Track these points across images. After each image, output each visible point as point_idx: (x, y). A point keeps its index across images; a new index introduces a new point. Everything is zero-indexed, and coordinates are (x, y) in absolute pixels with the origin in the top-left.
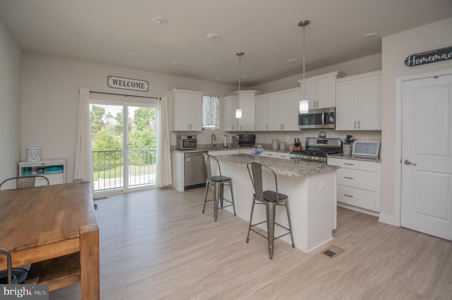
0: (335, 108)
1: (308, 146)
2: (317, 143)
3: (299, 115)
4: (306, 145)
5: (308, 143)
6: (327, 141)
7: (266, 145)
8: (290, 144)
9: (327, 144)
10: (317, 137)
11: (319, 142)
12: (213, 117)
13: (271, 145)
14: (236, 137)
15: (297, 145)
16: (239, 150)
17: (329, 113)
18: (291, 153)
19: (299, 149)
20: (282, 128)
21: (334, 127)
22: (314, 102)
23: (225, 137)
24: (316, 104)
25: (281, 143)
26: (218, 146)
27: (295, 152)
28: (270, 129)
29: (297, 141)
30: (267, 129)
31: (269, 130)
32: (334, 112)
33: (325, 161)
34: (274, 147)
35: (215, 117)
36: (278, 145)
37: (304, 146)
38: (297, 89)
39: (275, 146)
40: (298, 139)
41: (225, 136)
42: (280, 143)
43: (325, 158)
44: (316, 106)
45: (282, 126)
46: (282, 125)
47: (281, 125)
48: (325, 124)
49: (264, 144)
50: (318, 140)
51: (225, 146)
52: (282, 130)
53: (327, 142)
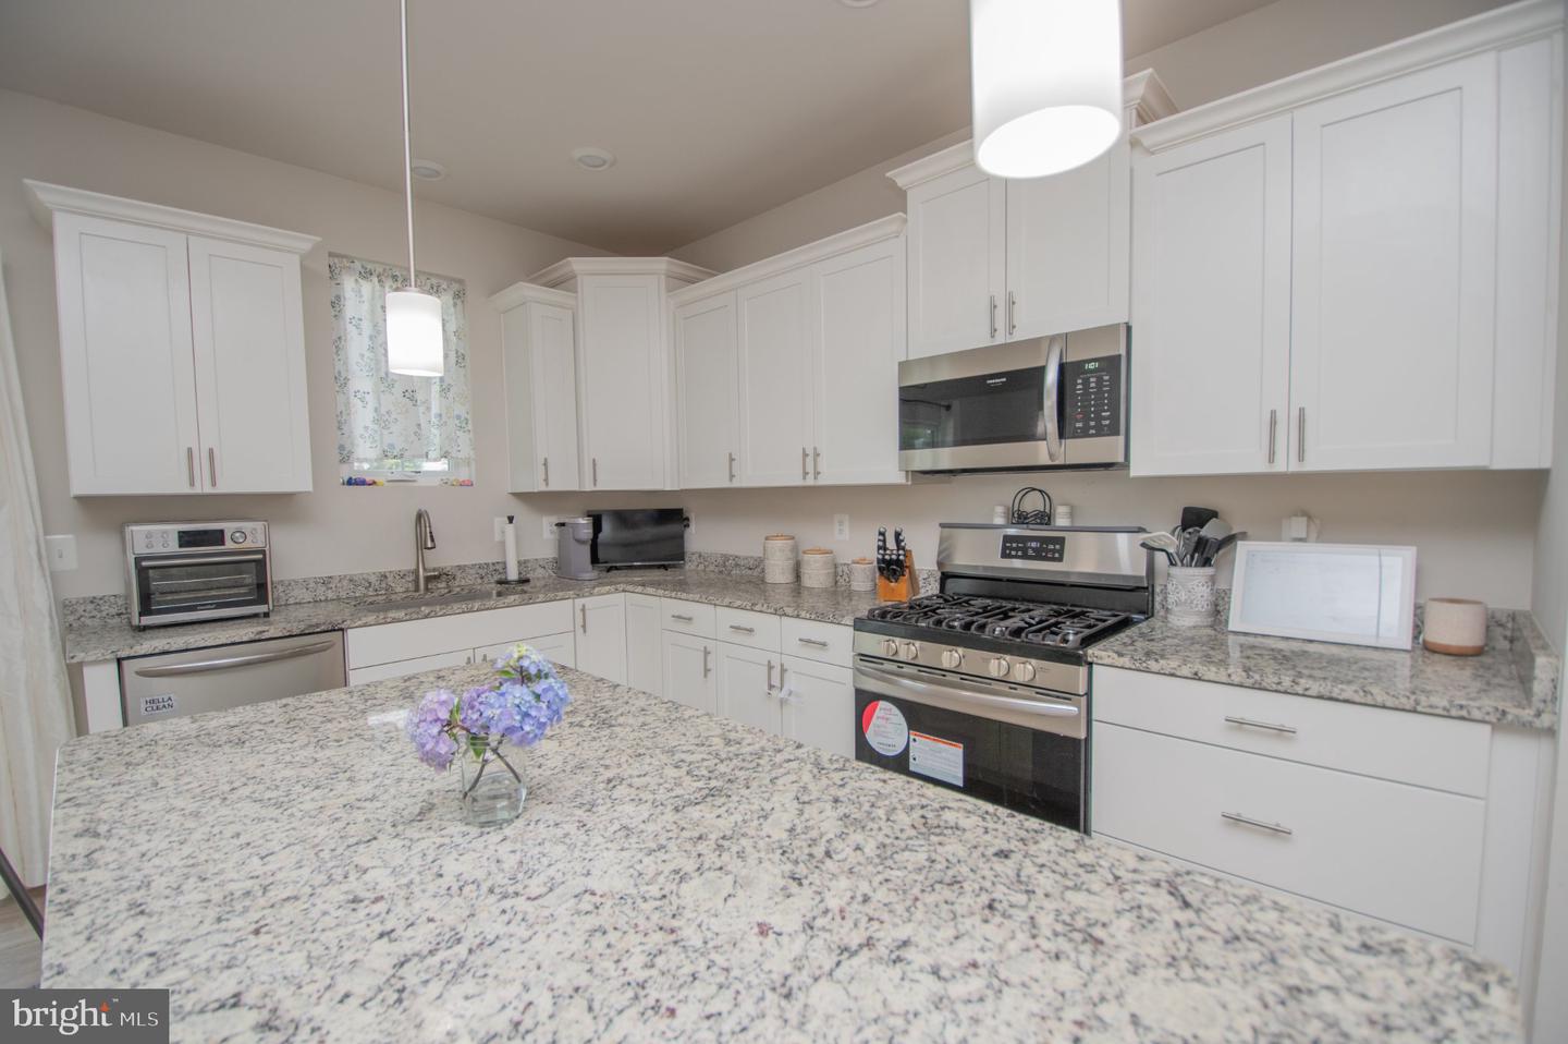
0: (1129, 329)
1: (947, 569)
2: (1005, 555)
3: (902, 390)
4: (940, 564)
5: (949, 556)
6: (1061, 541)
7: (737, 565)
8: (854, 562)
9: (1060, 559)
10: (999, 521)
11: (1011, 547)
12: (422, 409)
13: (758, 565)
14: (575, 526)
15: (893, 567)
16: (580, 602)
17: (1091, 366)
18: (859, 625)
19: (900, 592)
20: (810, 469)
21: (1121, 459)
22: (992, 299)
23: (510, 528)
24: (1000, 313)
25: (806, 557)
26: (469, 580)
27: (883, 620)
28: (748, 478)
29: (891, 544)
30: (732, 476)
31: (745, 484)
32: (1123, 352)
33: (1082, 690)
34: (770, 579)
35: (435, 409)
36: (791, 563)
37: (930, 574)
38: (886, 225)
39: (778, 573)
40: (898, 535)
41: (511, 519)
42: (800, 552)
43: (1083, 670)
44: (1000, 324)
45: (810, 460)
46: (810, 451)
47: (805, 455)
48: (1061, 435)
49: (726, 558)
50: (1007, 539)
51: (513, 575)
52: (810, 482)
53: (1061, 552)
